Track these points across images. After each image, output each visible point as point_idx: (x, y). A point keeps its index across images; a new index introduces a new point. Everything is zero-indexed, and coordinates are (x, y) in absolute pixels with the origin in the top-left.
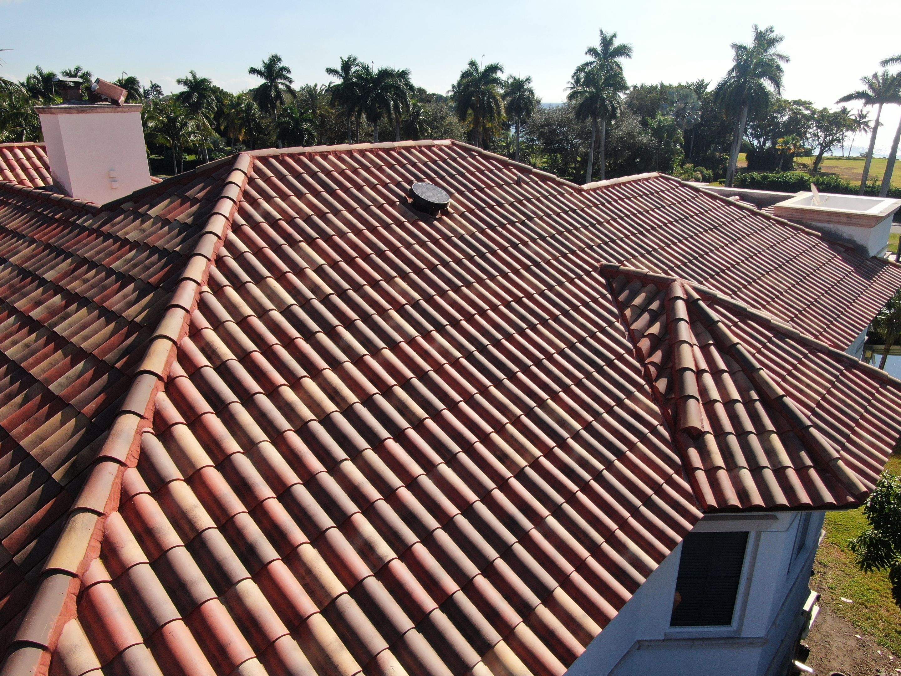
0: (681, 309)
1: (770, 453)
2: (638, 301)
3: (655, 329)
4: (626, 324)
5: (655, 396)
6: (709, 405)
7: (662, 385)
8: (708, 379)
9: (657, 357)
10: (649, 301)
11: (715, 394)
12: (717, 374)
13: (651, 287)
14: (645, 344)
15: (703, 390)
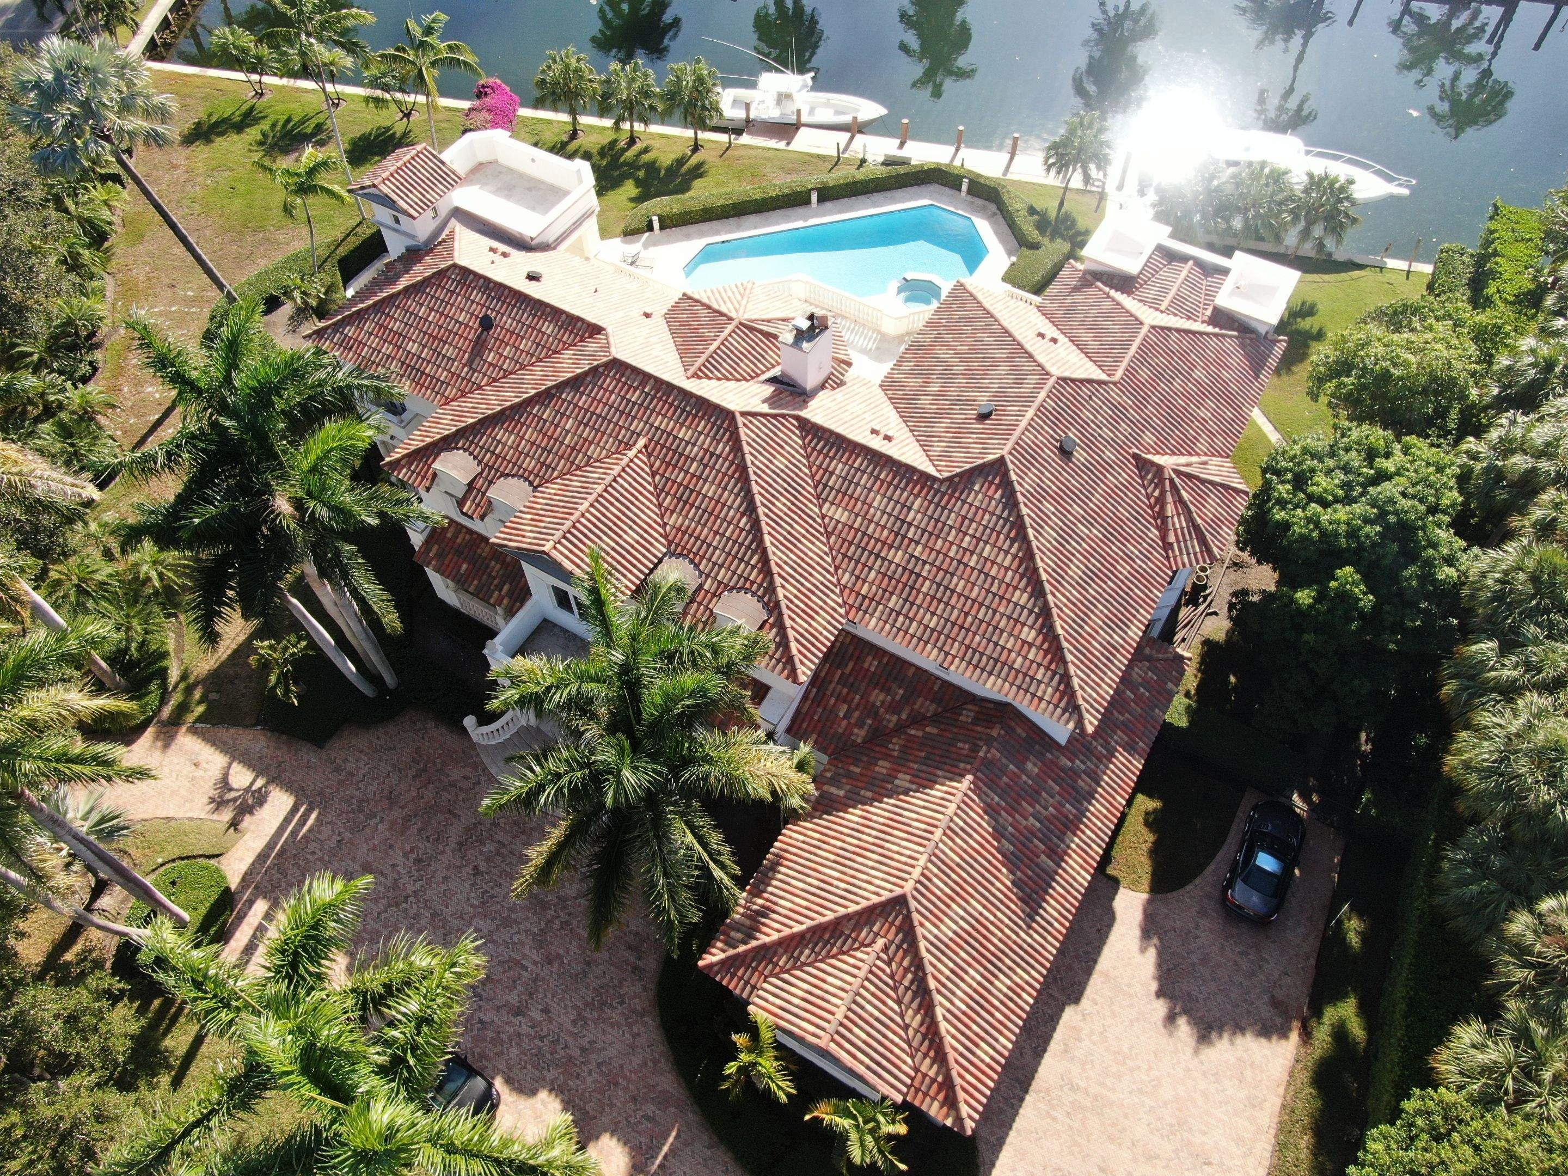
0: (1167, 482)
1: (1193, 547)
2: (1149, 477)
3: (1156, 493)
4: (1146, 489)
5: (1157, 528)
6: (1175, 530)
7: (1159, 521)
8: (1176, 519)
9: (1157, 509)
10: (1154, 477)
11: (1178, 526)
12: (1178, 515)
13: (1154, 469)
14: (1152, 500)
15: (1174, 524)
